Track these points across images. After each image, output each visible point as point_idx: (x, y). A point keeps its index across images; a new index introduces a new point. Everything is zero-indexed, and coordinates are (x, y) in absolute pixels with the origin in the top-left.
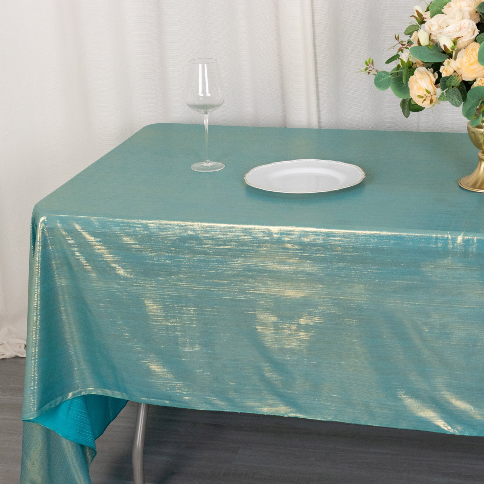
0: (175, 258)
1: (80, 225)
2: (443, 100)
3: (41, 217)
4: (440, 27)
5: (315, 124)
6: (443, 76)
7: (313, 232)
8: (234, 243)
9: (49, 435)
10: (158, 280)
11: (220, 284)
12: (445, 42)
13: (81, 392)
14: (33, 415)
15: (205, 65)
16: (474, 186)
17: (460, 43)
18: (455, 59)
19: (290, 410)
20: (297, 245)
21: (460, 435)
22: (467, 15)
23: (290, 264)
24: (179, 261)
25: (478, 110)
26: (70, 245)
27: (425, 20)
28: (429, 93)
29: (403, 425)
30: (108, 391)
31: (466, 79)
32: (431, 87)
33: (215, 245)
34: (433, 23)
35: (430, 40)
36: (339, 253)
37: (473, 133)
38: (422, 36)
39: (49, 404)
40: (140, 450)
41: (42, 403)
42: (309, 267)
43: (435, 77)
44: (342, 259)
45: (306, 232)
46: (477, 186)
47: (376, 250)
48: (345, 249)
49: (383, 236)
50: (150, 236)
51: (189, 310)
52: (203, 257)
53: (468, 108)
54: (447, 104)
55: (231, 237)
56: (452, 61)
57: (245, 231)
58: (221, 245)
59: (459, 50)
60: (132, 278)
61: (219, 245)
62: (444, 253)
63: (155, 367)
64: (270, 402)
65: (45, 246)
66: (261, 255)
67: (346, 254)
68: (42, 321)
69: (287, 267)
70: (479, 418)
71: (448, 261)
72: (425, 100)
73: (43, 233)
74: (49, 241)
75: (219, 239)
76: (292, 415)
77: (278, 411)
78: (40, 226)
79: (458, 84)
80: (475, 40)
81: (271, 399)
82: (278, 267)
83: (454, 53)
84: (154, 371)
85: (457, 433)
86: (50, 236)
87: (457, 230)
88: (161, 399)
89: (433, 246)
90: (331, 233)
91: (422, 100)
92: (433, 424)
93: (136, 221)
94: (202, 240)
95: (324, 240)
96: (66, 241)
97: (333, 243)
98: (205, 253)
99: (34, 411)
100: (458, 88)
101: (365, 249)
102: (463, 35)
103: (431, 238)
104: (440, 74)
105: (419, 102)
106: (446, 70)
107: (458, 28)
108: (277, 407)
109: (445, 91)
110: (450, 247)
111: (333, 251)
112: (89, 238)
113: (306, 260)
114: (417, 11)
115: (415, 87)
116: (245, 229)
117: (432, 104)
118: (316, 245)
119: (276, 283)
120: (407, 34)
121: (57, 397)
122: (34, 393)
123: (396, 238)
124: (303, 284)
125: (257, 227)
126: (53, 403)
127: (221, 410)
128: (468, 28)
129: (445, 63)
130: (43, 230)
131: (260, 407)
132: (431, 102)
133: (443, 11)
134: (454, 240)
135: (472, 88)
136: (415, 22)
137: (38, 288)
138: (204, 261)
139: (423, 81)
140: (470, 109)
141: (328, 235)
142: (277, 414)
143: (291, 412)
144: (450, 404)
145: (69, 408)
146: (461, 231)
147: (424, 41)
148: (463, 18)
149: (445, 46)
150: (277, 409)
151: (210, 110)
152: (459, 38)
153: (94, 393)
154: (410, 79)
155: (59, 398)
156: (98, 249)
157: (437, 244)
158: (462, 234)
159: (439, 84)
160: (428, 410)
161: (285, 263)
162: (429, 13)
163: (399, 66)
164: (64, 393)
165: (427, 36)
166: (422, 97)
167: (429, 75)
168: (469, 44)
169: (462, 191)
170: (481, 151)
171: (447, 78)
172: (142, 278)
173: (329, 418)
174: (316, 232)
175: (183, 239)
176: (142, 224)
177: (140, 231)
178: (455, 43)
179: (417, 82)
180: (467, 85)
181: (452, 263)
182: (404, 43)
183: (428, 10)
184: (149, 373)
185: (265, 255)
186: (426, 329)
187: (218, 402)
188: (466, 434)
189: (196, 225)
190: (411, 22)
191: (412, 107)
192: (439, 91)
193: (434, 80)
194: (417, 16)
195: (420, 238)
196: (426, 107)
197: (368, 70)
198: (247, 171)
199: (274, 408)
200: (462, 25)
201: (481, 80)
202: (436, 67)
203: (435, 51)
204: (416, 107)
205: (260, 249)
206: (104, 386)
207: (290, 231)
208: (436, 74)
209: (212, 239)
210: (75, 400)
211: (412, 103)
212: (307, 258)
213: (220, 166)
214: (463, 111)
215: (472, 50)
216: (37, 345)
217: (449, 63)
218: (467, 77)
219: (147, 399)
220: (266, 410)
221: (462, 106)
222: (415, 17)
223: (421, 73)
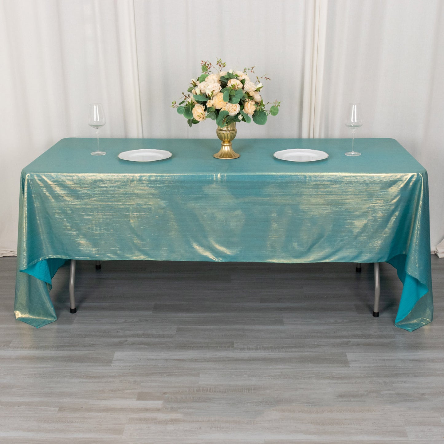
0: (92, 190)
1: (47, 177)
2: (208, 118)
3: (27, 174)
4: (205, 87)
5: (141, 137)
6: (208, 107)
7: (155, 175)
8: (120, 182)
9: (30, 278)
10: (84, 201)
11: (113, 201)
12: (208, 92)
13: (46, 257)
14: (25, 268)
15: (97, 106)
16: (220, 156)
17: (214, 92)
18: (212, 100)
19: (146, 257)
20: (148, 181)
21: (221, 262)
22: (216, 81)
23: (145, 190)
24: (93, 192)
25: (223, 121)
26: (41, 187)
27: (197, 85)
28: (202, 114)
29: (197, 260)
30: (59, 256)
31: (217, 108)
32: (203, 112)
33: (111, 183)
34: (201, 85)
35: (201, 93)
36: (167, 184)
37: (219, 133)
38: (197, 90)
39: (32, 262)
40: (73, 285)
41: (29, 262)
42: (153, 191)
43: (204, 107)
44: (168, 187)
45: (152, 175)
46: (222, 157)
47: (183, 182)
48: (169, 182)
49: (186, 176)
50: (80, 181)
51: (99, 214)
52: (105, 189)
53: (218, 121)
54: (209, 119)
55: (118, 179)
56: (211, 100)
57: (125, 176)
58: (113, 183)
59: (214, 96)
60: (71, 201)
61: (112, 183)
62: (212, 182)
63: (83, 242)
64: (137, 254)
65: (29, 187)
66: (132, 187)
67: (170, 184)
68: (28, 223)
69: (144, 192)
70: (229, 253)
71: (214, 185)
72: (200, 117)
73: (28, 181)
74: (31, 186)
75: (113, 180)
76: (147, 259)
77: (140, 258)
78: (26, 178)
79: (214, 110)
80: (221, 92)
81: (137, 253)
82: (140, 192)
83: (212, 97)
84: (82, 244)
85: (220, 261)
86: (31, 183)
87: (217, 171)
88: (86, 257)
89: (208, 179)
90: (163, 175)
91: (199, 117)
92: (209, 258)
93: (73, 174)
94: (104, 182)
95: (160, 179)
96: (39, 185)
97: (164, 179)
98: (106, 187)
99: (25, 266)
100: (214, 112)
101: (178, 182)
102: (216, 89)
103: (206, 176)
104: (206, 107)
105: (197, 119)
106: (209, 104)
107: (213, 87)
108: (139, 256)
109: (209, 113)
110: (215, 179)
111: (164, 183)
112: (50, 183)
113: (152, 188)
114: (193, 81)
115: (196, 112)
116: (124, 175)
117: (203, 120)
118: (157, 181)
119: (139, 199)
120: (189, 91)
121: (35, 259)
122: (25, 257)
123: (192, 176)
124: (151, 199)
125: (130, 174)
126: (34, 262)
127: (114, 260)
128: (217, 87)
129: (208, 102)
130: (28, 180)
131: (131, 257)
132: (203, 118)
133: (205, 80)
134: (217, 176)
135: (220, 112)
136: (192, 86)
137: (26, 208)
138: (106, 191)
139: (199, 110)
140: (219, 121)
141: (162, 176)
142: (140, 260)
143: (146, 258)
144: (216, 248)
145: (41, 265)
146: (219, 172)
147: (198, 93)
148: (214, 83)
149: (208, 94)
150: (140, 257)
151: (99, 127)
152: (214, 90)
153: (52, 257)
154: (193, 109)
155: (36, 260)
156: (55, 188)
157: (209, 178)
158: (220, 173)
159: (206, 111)
160: (207, 252)
161: (143, 190)
162: (199, 82)
163: (187, 104)
164: (38, 258)
165: (199, 90)
166: (199, 116)
167: (201, 107)
168: (218, 93)
169: (214, 159)
170: (222, 141)
171: (209, 108)
172: (76, 200)
173: (163, 260)
174: (157, 175)
175: (95, 181)
176: (76, 176)
177: (75, 178)
178: (212, 93)
179: (196, 110)
180: (218, 111)
181: (216, 186)
182: (186, 96)
183: (198, 80)
184: (79, 244)
185: (134, 187)
186: (205, 216)
187: (112, 256)
188: (223, 261)
189: (102, 175)
190: (190, 86)
191: (194, 122)
192: (206, 113)
193: (204, 109)
194: (193, 83)
195: (202, 176)
196: (200, 121)
197: (174, 106)
198: (119, 154)
199: (138, 257)
200: (215, 85)
201: (224, 108)
202: (204, 103)
203: (203, 97)
204: (195, 121)
205: (131, 184)
206: (57, 253)
207: (145, 175)
208: (204, 106)
209: (109, 181)
210: (43, 261)
211: (194, 120)
212: (153, 187)
213: (104, 153)
214: (216, 122)
215: (219, 96)
216: (26, 234)
217: (210, 102)
218: (218, 108)
219: (78, 258)
220: (135, 258)
221: (216, 120)
222: (192, 83)
223: (198, 106)
